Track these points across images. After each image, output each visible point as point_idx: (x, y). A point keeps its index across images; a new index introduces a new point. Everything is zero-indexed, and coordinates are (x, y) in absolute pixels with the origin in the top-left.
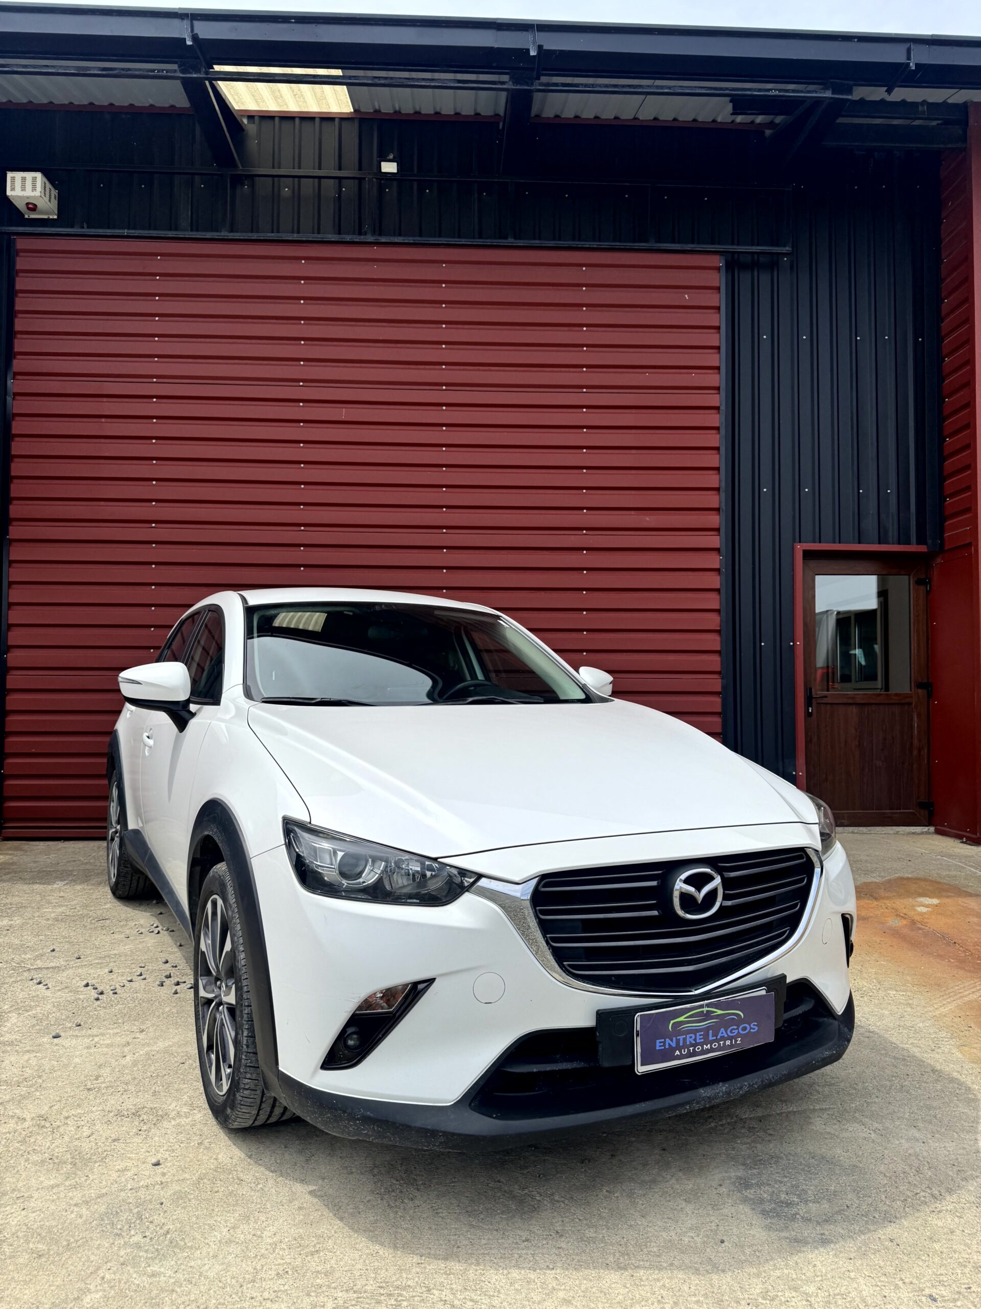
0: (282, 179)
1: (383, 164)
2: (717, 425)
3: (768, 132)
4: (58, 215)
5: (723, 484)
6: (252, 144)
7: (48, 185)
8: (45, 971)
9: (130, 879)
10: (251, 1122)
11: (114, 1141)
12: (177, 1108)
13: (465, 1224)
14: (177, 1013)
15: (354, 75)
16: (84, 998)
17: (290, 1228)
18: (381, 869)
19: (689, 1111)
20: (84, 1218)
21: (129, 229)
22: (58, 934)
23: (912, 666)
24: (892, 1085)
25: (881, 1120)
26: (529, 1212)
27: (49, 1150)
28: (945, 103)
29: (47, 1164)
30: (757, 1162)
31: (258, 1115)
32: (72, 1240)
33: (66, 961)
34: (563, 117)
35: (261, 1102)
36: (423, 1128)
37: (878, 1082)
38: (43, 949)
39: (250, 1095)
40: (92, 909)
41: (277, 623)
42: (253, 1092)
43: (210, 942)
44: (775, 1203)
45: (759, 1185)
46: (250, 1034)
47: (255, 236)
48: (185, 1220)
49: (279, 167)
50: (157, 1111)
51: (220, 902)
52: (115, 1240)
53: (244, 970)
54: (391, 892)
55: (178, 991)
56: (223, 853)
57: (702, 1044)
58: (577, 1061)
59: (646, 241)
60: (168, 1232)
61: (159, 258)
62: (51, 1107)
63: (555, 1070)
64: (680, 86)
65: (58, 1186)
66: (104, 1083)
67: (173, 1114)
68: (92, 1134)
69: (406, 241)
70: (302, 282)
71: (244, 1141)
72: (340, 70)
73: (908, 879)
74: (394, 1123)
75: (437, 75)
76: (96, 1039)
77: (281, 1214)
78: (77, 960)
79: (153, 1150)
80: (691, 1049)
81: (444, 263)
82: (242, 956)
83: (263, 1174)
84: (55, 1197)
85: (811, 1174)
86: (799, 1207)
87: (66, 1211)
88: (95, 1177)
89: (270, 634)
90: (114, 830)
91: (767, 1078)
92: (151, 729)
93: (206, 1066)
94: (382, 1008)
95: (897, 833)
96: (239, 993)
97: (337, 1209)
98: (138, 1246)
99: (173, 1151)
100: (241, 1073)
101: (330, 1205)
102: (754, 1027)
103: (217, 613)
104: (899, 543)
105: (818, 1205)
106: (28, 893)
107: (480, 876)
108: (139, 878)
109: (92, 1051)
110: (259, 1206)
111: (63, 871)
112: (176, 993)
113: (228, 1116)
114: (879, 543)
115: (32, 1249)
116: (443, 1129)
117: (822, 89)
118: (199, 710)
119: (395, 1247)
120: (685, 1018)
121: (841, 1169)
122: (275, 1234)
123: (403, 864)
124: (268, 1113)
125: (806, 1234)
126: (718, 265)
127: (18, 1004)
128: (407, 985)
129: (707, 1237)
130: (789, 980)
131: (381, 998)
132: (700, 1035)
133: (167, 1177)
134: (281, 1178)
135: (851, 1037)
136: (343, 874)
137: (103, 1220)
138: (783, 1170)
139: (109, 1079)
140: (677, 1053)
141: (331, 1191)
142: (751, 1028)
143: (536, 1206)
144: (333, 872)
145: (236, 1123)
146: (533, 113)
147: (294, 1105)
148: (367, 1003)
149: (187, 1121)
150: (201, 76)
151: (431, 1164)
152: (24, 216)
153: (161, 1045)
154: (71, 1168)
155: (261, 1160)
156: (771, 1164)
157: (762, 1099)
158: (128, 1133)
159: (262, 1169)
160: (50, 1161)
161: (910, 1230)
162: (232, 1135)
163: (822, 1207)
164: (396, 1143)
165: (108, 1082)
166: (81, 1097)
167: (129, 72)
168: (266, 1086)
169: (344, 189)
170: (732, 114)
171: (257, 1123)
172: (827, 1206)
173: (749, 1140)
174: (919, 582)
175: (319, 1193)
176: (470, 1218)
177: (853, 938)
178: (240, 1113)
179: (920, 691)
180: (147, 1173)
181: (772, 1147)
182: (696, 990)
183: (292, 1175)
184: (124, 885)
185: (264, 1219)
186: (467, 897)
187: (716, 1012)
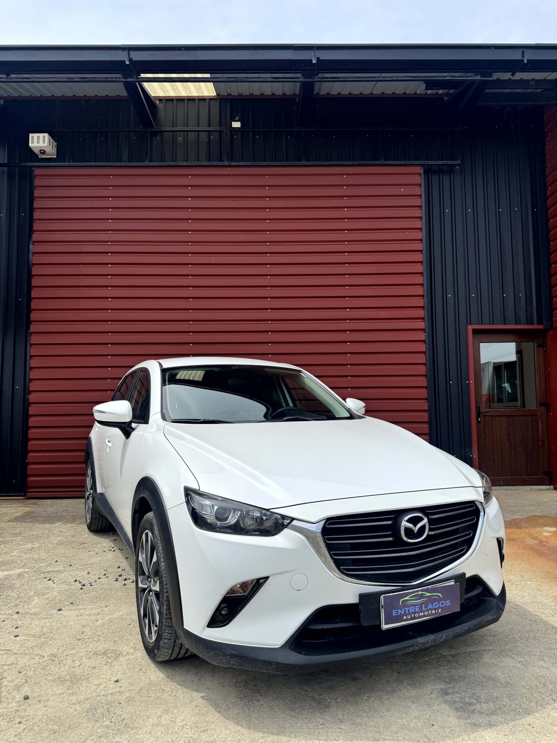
0: (178, 133)
1: (233, 123)
2: (422, 260)
3: (446, 98)
4: (57, 156)
5: (426, 293)
6: (162, 114)
7: (52, 140)
8: (52, 573)
9: (98, 520)
10: (168, 658)
11: (93, 668)
12: (127, 649)
13: (288, 715)
14: (126, 596)
15: (217, 77)
16: (74, 588)
17: (191, 717)
18: (238, 515)
19: (412, 650)
20: (78, 711)
21: (95, 162)
22: (59, 552)
23: (537, 393)
24: (529, 636)
25: (523, 656)
26: (324, 708)
27: (58, 674)
28: (545, 79)
29: (57, 681)
30: (452, 680)
31: (172, 653)
32: (72, 724)
33: (64, 567)
34: (331, 94)
35: (174, 646)
36: (263, 660)
37: (521, 634)
38: (51, 560)
39: (168, 642)
40: (77, 537)
41: (178, 377)
42: (170, 641)
43: (144, 556)
44: (463, 704)
45: (453, 693)
46: (167, 608)
47: (163, 164)
48: (133, 713)
49: (176, 127)
50: (116, 652)
51: (150, 534)
52: (95, 723)
53: (164, 572)
54: (244, 528)
55: (126, 584)
56: (152, 507)
57: (419, 613)
58: (349, 622)
59: (379, 160)
60: (124, 719)
61: (111, 177)
62: (58, 650)
63: (337, 628)
64: (396, 76)
65: (63, 693)
66: (87, 636)
67: (125, 653)
68: (81, 664)
69: (246, 164)
70: (190, 188)
71: (164, 668)
72: (209, 74)
73: (538, 516)
74: (248, 658)
75: (262, 75)
76: (82, 611)
77: (186, 709)
78: (70, 567)
79: (115, 673)
80: (413, 615)
81: (267, 176)
82: (162, 564)
83: (175, 687)
84: (62, 700)
85: (483, 687)
86: (476, 706)
87: (68, 707)
88: (83, 688)
89: (174, 383)
90: (89, 493)
91: (456, 632)
92: (110, 437)
93: (143, 626)
94: (240, 593)
95: (532, 489)
96: (161, 585)
97: (217, 707)
98: (108, 727)
99: (126, 674)
100: (163, 630)
101: (213, 704)
102: (448, 603)
103: (145, 372)
104: (527, 324)
105: (487, 705)
106: (41, 529)
107: (293, 519)
108: (103, 519)
109: (79, 618)
110: (174, 705)
111: (60, 516)
112: (125, 585)
113: (155, 654)
114: (516, 324)
115: (50, 729)
116: (275, 661)
117: (475, 75)
118: (137, 426)
119: (249, 728)
120: (409, 598)
121: (500, 684)
122: (183, 721)
123: (250, 513)
124: (178, 652)
125: (480, 721)
126: (419, 172)
127: (38, 592)
128: (254, 580)
129: (424, 722)
130: (467, 576)
131: (240, 587)
132: (418, 608)
133: (122, 688)
134: (185, 689)
135: (504, 608)
136: (217, 518)
137: (88, 712)
138: (467, 684)
139: (89, 633)
140: (405, 617)
141: (213, 697)
142: (446, 604)
143: (328, 705)
144: (212, 517)
145: (160, 658)
146: (315, 92)
147: (192, 648)
148: (232, 591)
149: (133, 657)
150: (134, 80)
151: (268, 681)
152: (38, 157)
153: (117, 614)
154: (70, 683)
155: (174, 679)
156: (460, 681)
157: (454, 644)
158: (101, 664)
159: (175, 684)
160: (59, 680)
161: (540, 719)
162: (158, 665)
163: (489, 706)
164: (249, 669)
165: (89, 635)
166: (75, 644)
167: (95, 79)
168: (177, 637)
169: (212, 137)
170: (425, 90)
171: (172, 658)
172: (492, 705)
173: (447, 668)
174: (540, 346)
175: (206, 698)
176: (291, 712)
177: (504, 551)
178: (162, 652)
179: (542, 408)
180: (111, 686)
181: (461, 672)
182: (414, 582)
183: (191, 687)
184: (94, 524)
185: (176, 712)
186: (286, 531)
187: (426, 594)
